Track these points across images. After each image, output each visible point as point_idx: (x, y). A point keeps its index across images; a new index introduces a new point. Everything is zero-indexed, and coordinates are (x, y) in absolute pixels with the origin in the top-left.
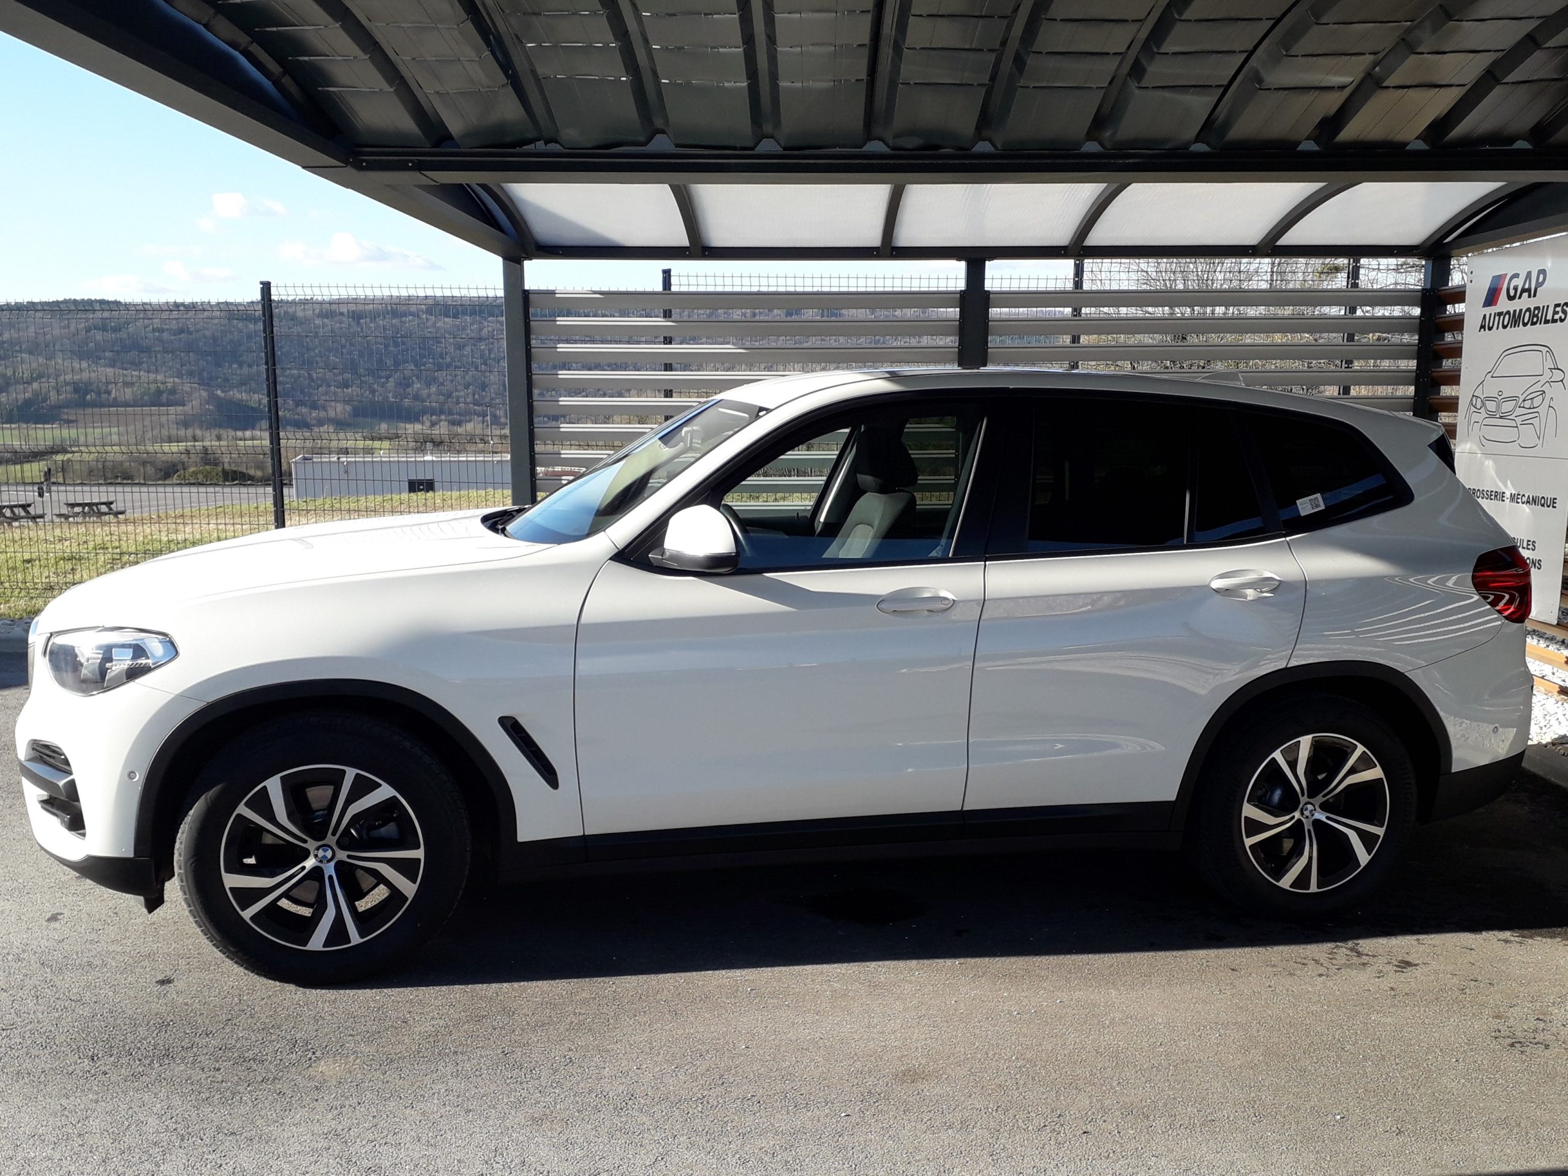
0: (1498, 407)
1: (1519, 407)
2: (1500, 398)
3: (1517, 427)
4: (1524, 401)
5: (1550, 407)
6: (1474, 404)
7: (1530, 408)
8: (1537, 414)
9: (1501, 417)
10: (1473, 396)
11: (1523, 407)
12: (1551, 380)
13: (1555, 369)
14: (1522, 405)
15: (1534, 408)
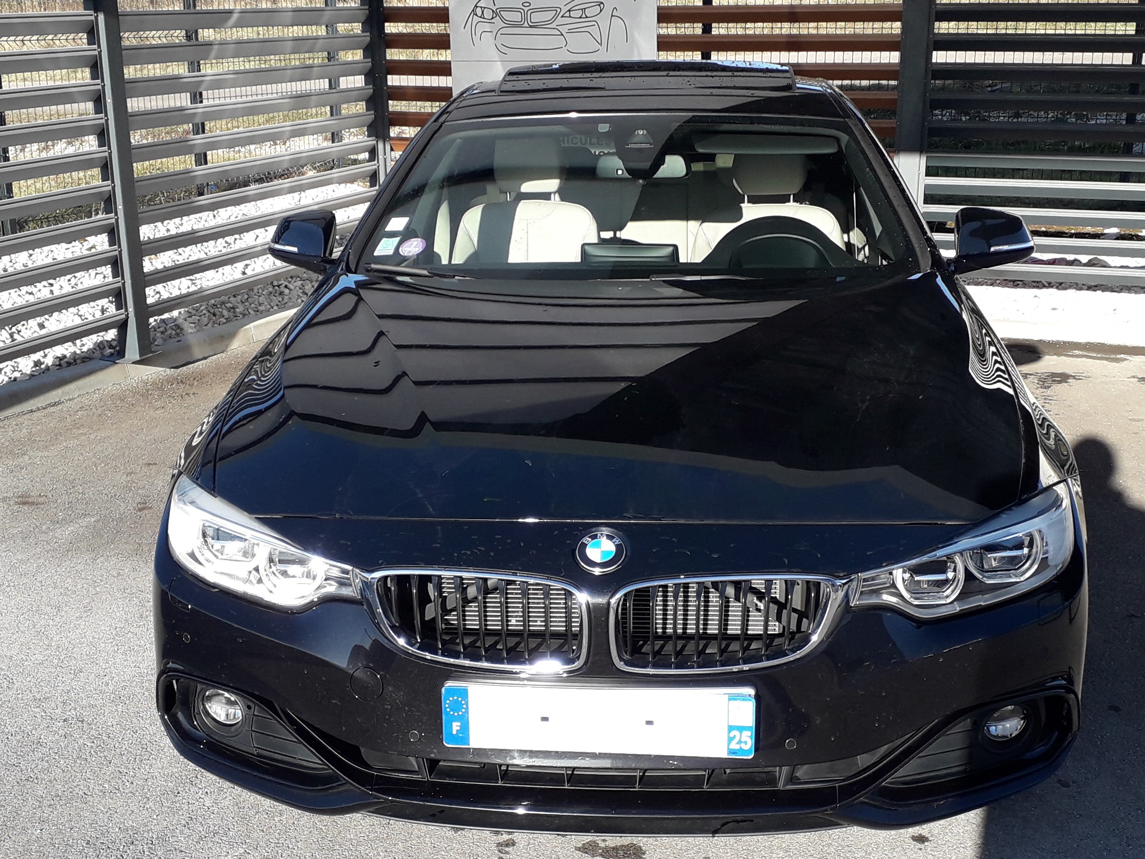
0: (525, 18)
1: (562, 17)
2: (526, 9)
3: (562, 35)
4: (569, 11)
5: (612, 16)
6: (479, 15)
7: (580, 18)
8: (595, 23)
9: (531, 27)
10: (476, 6)
11: (570, 17)
14: (567, 14)
15: (587, 17)
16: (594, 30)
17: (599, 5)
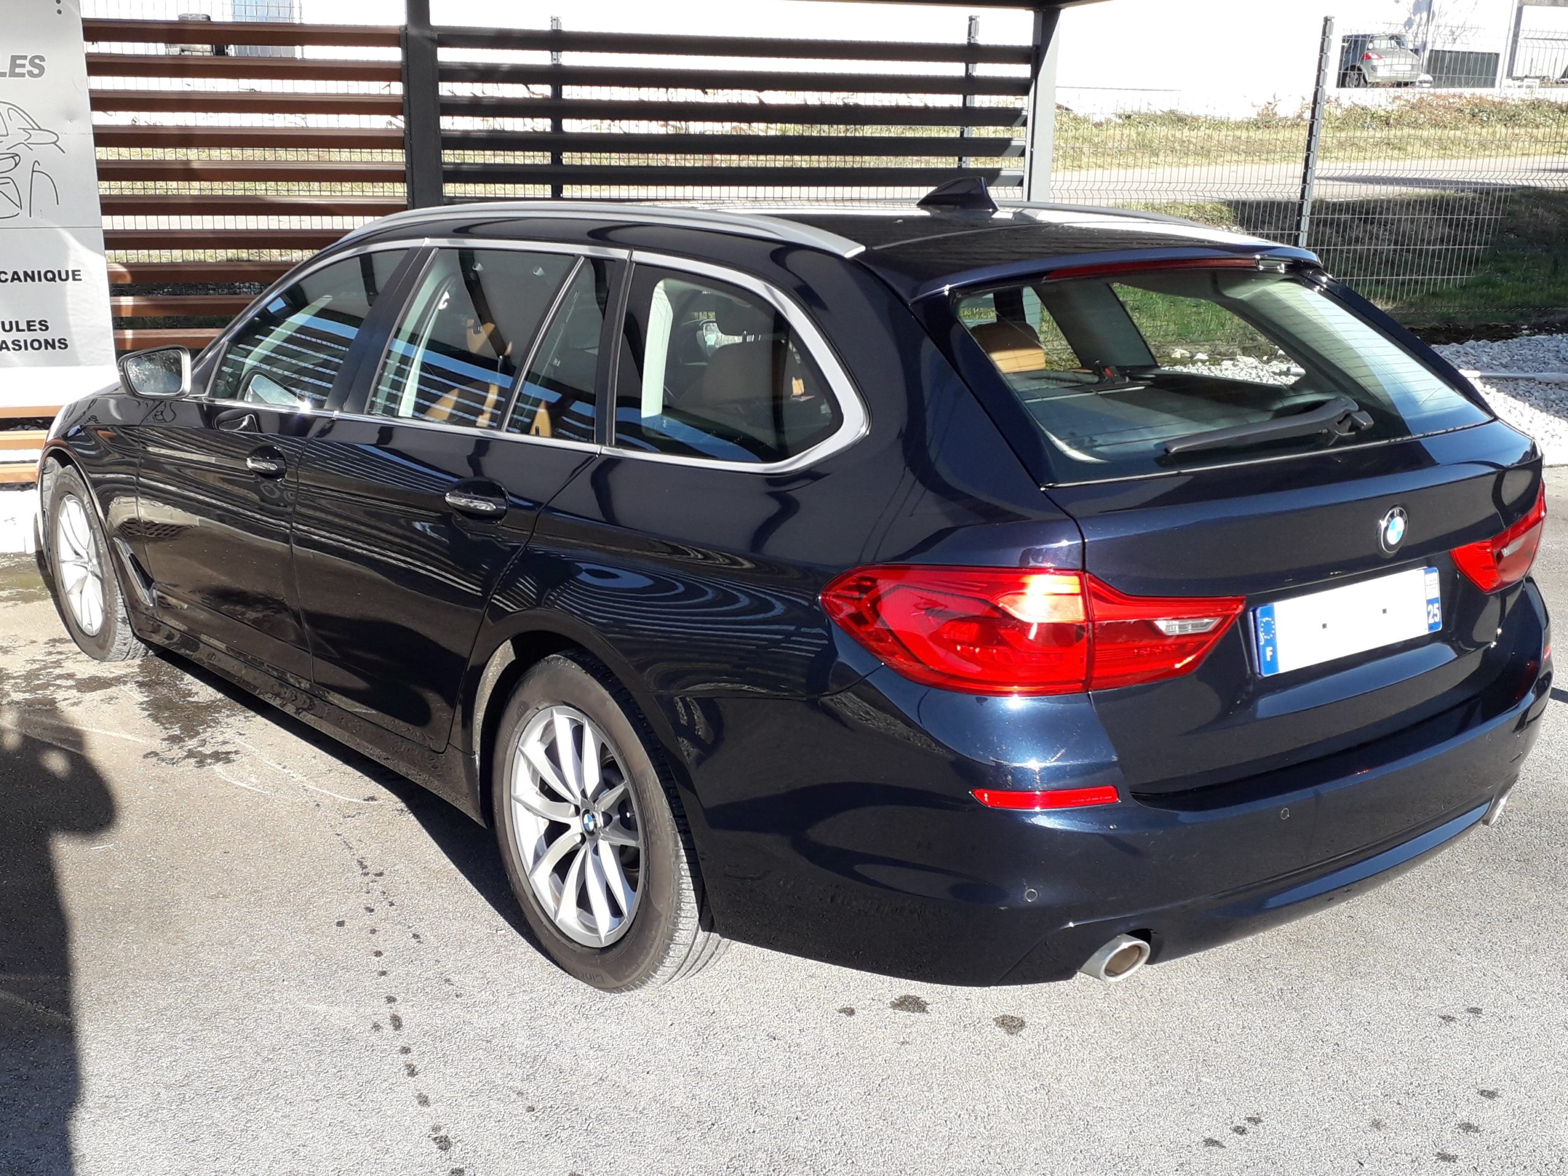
5: (33, 171)
12: (29, 141)
13: (34, 129)
16: (9, 189)
17: (12, 157)
